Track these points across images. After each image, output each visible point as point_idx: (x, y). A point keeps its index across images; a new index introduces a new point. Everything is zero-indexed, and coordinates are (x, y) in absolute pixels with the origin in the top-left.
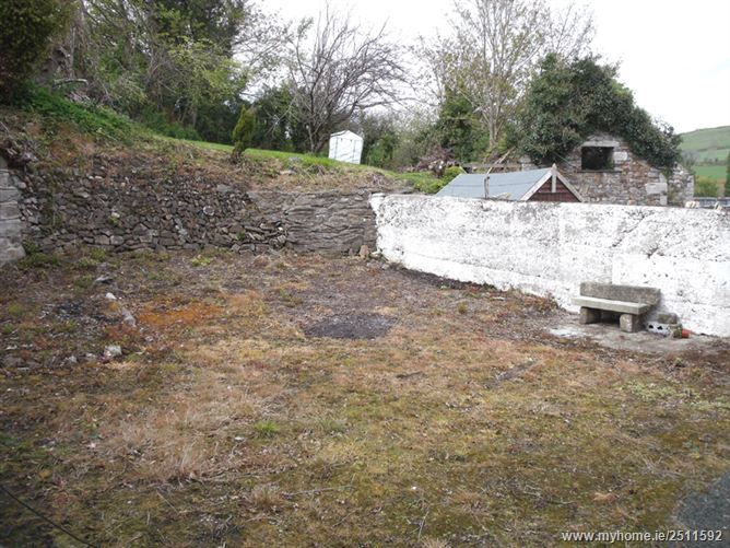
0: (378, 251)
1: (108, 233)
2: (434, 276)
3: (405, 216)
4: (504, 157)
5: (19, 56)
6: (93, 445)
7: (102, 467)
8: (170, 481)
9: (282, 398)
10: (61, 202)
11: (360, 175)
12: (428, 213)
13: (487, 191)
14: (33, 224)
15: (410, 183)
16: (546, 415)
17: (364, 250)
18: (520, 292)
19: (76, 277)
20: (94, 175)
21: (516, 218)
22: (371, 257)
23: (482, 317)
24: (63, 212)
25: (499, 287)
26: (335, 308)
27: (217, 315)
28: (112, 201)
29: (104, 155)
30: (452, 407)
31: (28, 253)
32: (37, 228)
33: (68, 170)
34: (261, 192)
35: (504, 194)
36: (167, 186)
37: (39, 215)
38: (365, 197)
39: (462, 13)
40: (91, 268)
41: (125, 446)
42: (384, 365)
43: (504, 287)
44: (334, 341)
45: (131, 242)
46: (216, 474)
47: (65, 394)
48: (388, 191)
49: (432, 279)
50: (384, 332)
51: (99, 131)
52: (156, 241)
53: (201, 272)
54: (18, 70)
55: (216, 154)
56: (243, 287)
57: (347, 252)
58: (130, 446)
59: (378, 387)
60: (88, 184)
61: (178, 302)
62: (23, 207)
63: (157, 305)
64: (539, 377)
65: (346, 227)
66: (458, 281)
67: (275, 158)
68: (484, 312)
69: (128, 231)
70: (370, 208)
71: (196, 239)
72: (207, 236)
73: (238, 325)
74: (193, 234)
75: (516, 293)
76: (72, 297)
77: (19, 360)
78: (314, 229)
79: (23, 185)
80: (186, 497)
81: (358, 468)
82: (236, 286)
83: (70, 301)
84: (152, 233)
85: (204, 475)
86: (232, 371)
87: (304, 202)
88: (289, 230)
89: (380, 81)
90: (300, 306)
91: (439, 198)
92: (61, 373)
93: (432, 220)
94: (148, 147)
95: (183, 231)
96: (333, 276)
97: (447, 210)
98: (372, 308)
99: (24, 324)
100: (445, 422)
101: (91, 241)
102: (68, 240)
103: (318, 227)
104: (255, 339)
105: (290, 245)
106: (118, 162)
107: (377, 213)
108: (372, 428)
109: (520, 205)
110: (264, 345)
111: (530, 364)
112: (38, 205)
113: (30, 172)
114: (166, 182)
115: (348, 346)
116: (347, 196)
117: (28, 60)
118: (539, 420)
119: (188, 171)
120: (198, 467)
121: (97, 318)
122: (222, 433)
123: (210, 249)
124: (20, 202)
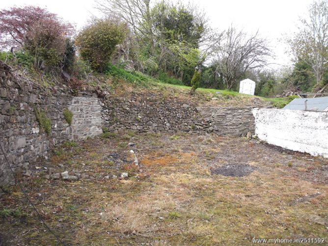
0: (255, 135)
1: (136, 124)
2: (281, 147)
3: (268, 119)
4: (322, 90)
5: (105, 54)
6: (101, 214)
7: (101, 223)
8: (124, 233)
9: (188, 202)
10: (118, 111)
11: (249, 100)
12: (278, 118)
13: (306, 107)
14: (106, 120)
15: (272, 103)
16: (316, 223)
17: (249, 134)
18: (323, 157)
19: (120, 143)
20: (131, 100)
21: (320, 120)
22: (252, 138)
23: (299, 169)
24: (119, 115)
25: (312, 154)
26: (229, 161)
27: (175, 162)
28: (139, 111)
29: (136, 92)
30: (268, 213)
31: (104, 132)
32: (108, 122)
33: (121, 98)
34: (203, 108)
35: (315, 108)
36: (162, 105)
37: (109, 117)
38: (250, 110)
39: (302, 21)
40: (127, 139)
41: (113, 216)
42: (242, 190)
43: (315, 154)
44: (224, 177)
45: (146, 128)
46: (145, 232)
47: (100, 192)
48: (260, 107)
49: (280, 149)
50: (248, 174)
51: (135, 82)
52: (156, 128)
53: (174, 142)
54: (104, 59)
55: (184, 91)
56: (190, 150)
57: (241, 135)
58: (115, 216)
59: (234, 200)
60: (129, 104)
61: (160, 155)
62: (103, 113)
63: (151, 156)
64: (320, 202)
65: (241, 124)
66: (292, 150)
67: (210, 92)
68: (301, 166)
69: (144, 124)
70: (252, 115)
71: (173, 128)
72: (178, 127)
73: (183, 167)
74: (172, 125)
75: (320, 158)
76: (116, 151)
77: (87, 176)
78: (226, 124)
79: (103, 104)
80: (128, 241)
81: (208, 238)
82: (187, 149)
83: (115, 152)
84: (155, 125)
85: (140, 232)
86: (172, 187)
87: (221, 112)
88: (214, 124)
89: (258, 56)
90: (213, 160)
91: (283, 110)
92: (102, 183)
93: (280, 121)
94: (155, 88)
95: (168, 124)
96: (232, 146)
97: (287, 116)
98: (246, 162)
99: (94, 161)
100: (260, 220)
101: (129, 128)
102: (120, 127)
103: (228, 123)
104: (188, 173)
105: (214, 131)
106: (142, 95)
107: (255, 117)
108: (224, 219)
109: (323, 113)
110: (190, 176)
111: (318, 194)
112: (109, 113)
113: (106, 99)
114: (161, 103)
115: (229, 179)
116: (241, 109)
117: (108, 55)
118: (311, 225)
119: (171, 98)
120: (138, 229)
121: (124, 161)
122: (155, 215)
123: (179, 132)
124: (102, 111)
